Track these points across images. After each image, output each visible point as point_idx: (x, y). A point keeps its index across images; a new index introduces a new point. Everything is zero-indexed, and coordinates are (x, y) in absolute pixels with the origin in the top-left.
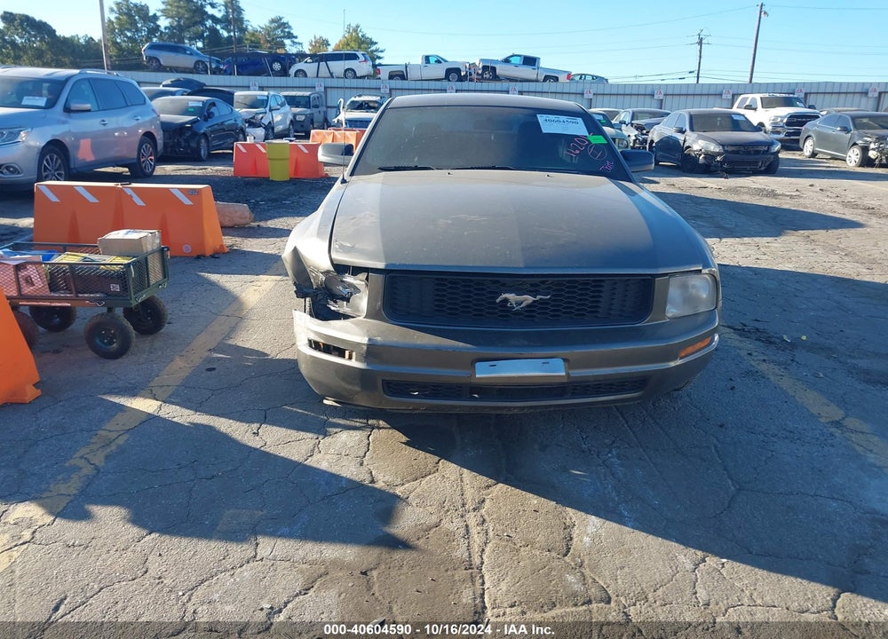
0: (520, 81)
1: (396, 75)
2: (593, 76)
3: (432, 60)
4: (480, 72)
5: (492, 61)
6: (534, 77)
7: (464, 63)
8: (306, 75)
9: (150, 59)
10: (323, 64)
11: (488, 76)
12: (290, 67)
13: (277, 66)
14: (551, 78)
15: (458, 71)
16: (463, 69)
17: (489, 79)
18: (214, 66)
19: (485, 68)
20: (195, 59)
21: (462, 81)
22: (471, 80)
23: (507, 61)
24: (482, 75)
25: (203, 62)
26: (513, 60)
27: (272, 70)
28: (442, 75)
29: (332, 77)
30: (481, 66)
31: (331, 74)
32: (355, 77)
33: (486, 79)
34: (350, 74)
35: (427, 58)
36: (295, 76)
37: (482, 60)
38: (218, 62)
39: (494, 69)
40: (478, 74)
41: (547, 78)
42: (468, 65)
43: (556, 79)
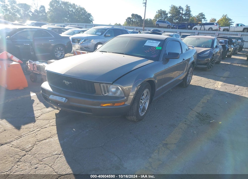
1: (226, 30)
8: (197, 30)
9: (157, 24)
10: (203, 26)
12: (193, 27)
13: (189, 27)
18: (172, 26)
20: (168, 24)
25: (170, 25)
27: (188, 28)
28: (242, 30)
29: (205, 30)
31: (205, 29)
32: (212, 30)
34: (210, 29)
36: (194, 29)
38: (174, 25)
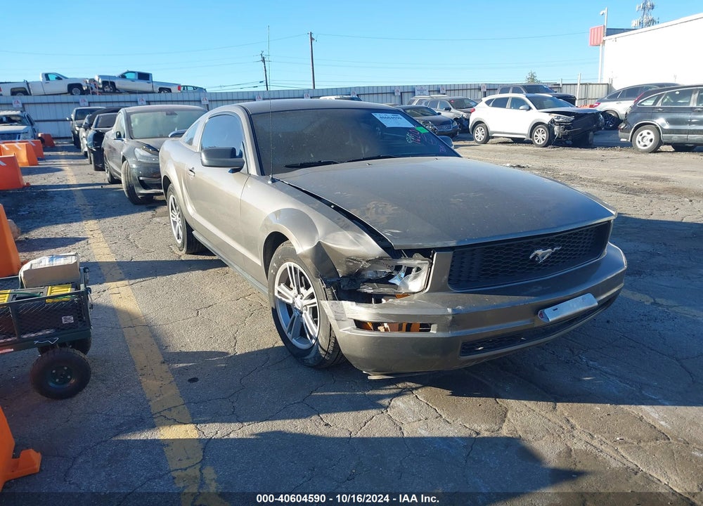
0: (139, 93)
1: (19, 91)
2: (193, 87)
3: (52, 78)
4: (101, 86)
5: (110, 77)
6: (150, 89)
7: (84, 80)
11: (108, 90)
14: (165, 89)
15: (79, 86)
16: (84, 84)
17: (110, 92)
19: (105, 83)
21: (84, 94)
22: (94, 93)
23: (123, 76)
24: (103, 89)
26: (128, 76)
28: (65, 89)
30: (100, 81)
33: (107, 92)
35: (47, 76)
37: (100, 76)
39: (113, 84)
40: (99, 88)
41: (161, 90)
42: (88, 81)
43: (169, 90)
